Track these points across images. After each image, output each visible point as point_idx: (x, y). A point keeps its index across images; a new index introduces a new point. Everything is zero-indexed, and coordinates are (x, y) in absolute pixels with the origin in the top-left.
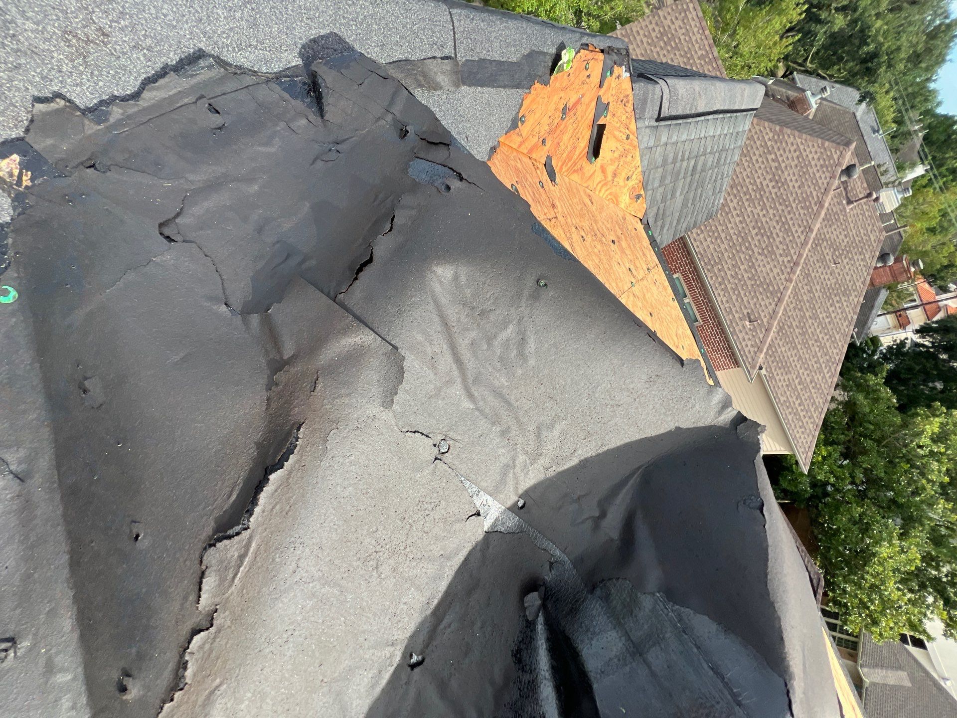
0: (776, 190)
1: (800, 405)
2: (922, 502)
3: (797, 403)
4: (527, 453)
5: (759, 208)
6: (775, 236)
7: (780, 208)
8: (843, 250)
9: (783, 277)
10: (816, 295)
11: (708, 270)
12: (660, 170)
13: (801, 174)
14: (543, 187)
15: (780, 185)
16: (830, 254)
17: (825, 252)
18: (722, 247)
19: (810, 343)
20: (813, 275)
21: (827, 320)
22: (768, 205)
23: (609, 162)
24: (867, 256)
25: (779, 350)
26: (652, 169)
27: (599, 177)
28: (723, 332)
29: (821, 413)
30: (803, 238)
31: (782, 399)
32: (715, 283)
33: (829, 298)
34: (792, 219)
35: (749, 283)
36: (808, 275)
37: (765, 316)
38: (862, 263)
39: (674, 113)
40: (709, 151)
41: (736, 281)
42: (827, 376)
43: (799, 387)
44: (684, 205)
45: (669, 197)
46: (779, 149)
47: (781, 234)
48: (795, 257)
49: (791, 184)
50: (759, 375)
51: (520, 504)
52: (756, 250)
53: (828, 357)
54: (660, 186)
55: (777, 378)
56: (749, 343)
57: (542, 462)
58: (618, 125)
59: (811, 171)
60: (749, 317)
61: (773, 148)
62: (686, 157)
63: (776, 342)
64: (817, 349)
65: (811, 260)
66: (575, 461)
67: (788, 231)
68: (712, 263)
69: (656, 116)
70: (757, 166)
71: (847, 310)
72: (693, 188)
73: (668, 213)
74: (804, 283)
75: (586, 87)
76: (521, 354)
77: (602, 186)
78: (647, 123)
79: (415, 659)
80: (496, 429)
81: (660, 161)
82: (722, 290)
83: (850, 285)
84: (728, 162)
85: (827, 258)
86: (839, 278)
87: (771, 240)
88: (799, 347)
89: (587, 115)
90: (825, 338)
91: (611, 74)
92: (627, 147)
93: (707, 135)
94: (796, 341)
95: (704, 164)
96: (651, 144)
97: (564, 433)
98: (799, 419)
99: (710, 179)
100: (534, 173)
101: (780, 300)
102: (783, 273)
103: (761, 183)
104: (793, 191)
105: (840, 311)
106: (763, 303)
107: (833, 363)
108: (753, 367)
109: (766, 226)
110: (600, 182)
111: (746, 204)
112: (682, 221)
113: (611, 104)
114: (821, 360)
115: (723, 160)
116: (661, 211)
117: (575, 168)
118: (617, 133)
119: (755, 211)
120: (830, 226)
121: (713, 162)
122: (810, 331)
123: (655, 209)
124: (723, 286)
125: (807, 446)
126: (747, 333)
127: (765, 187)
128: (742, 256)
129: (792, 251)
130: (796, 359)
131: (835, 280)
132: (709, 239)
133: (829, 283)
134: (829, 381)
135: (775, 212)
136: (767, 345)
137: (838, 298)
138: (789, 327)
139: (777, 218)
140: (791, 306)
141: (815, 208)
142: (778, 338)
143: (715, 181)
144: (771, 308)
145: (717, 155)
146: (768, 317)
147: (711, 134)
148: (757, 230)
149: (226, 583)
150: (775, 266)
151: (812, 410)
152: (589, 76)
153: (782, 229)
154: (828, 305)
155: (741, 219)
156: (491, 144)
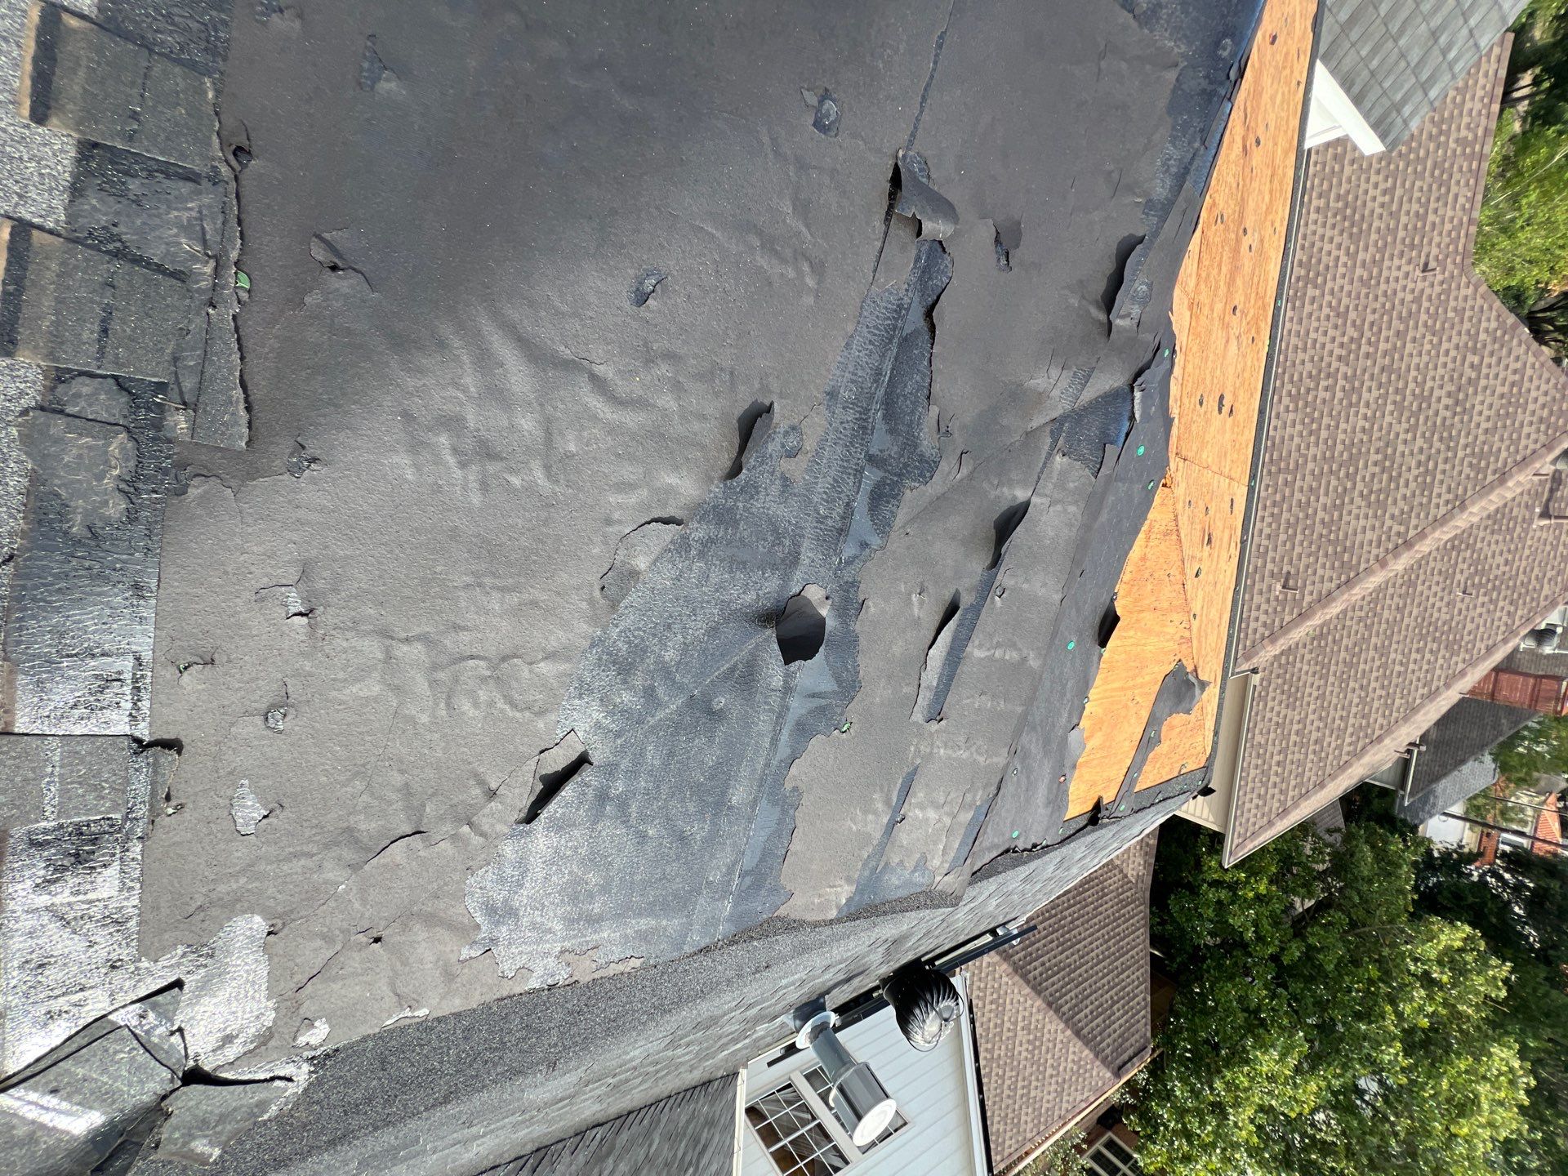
0: (1448, 414)
1: (1278, 764)
3: (1276, 758)
5: (1405, 426)
6: (1402, 481)
7: (1437, 444)
8: (1488, 580)
9: (1375, 551)
10: (1406, 621)
11: (1270, 472)
13: (1502, 412)
15: (1458, 409)
16: (1466, 574)
17: (1460, 566)
18: (1313, 450)
19: (1352, 684)
20: (1419, 588)
21: (1398, 668)
22: (1421, 428)
24: (1519, 613)
25: (1298, 665)
30: (1443, 510)
31: (1258, 738)
32: (1266, 499)
33: (1422, 637)
34: (1444, 472)
35: (1318, 528)
36: (1411, 584)
37: (1312, 592)
38: (1505, 618)
41: (1301, 515)
42: (1346, 749)
43: (1293, 737)
46: (1492, 354)
47: (1413, 485)
48: (1412, 533)
49: (1476, 418)
50: (1247, 678)
52: (1360, 486)
53: (1364, 722)
55: (1270, 704)
56: (1263, 618)
59: (1520, 417)
60: (1287, 580)
61: (1484, 346)
63: (1301, 651)
64: (1356, 701)
65: (1432, 564)
67: (1426, 487)
68: (1283, 465)
70: (1442, 359)
71: (1438, 672)
74: (1399, 591)
82: (1272, 515)
83: (1466, 638)
85: (1458, 576)
87: (1393, 486)
88: (1331, 679)
90: (1378, 692)
94: (1333, 668)
98: (1265, 784)
101: (1349, 584)
102: (1379, 546)
103: (1432, 389)
104: (1473, 432)
105: (1425, 667)
106: (1320, 572)
107: (1366, 736)
109: (1398, 460)
111: (1390, 407)
114: (1352, 721)
119: (1396, 428)
120: (1493, 533)
122: (1362, 666)
124: (1276, 511)
125: (1251, 829)
126: (1268, 601)
127: (1433, 400)
128: (1334, 482)
129: (1414, 522)
130: (1315, 694)
131: (1448, 617)
133: (1436, 615)
135: (1425, 446)
137: (1435, 646)
138: (1334, 641)
139: (1423, 458)
140: (1358, 613)
141: (1490, 478)
142: (1309, 647)
144: (1327, 586)
146: (1314, 597)
150: (1373, 528)
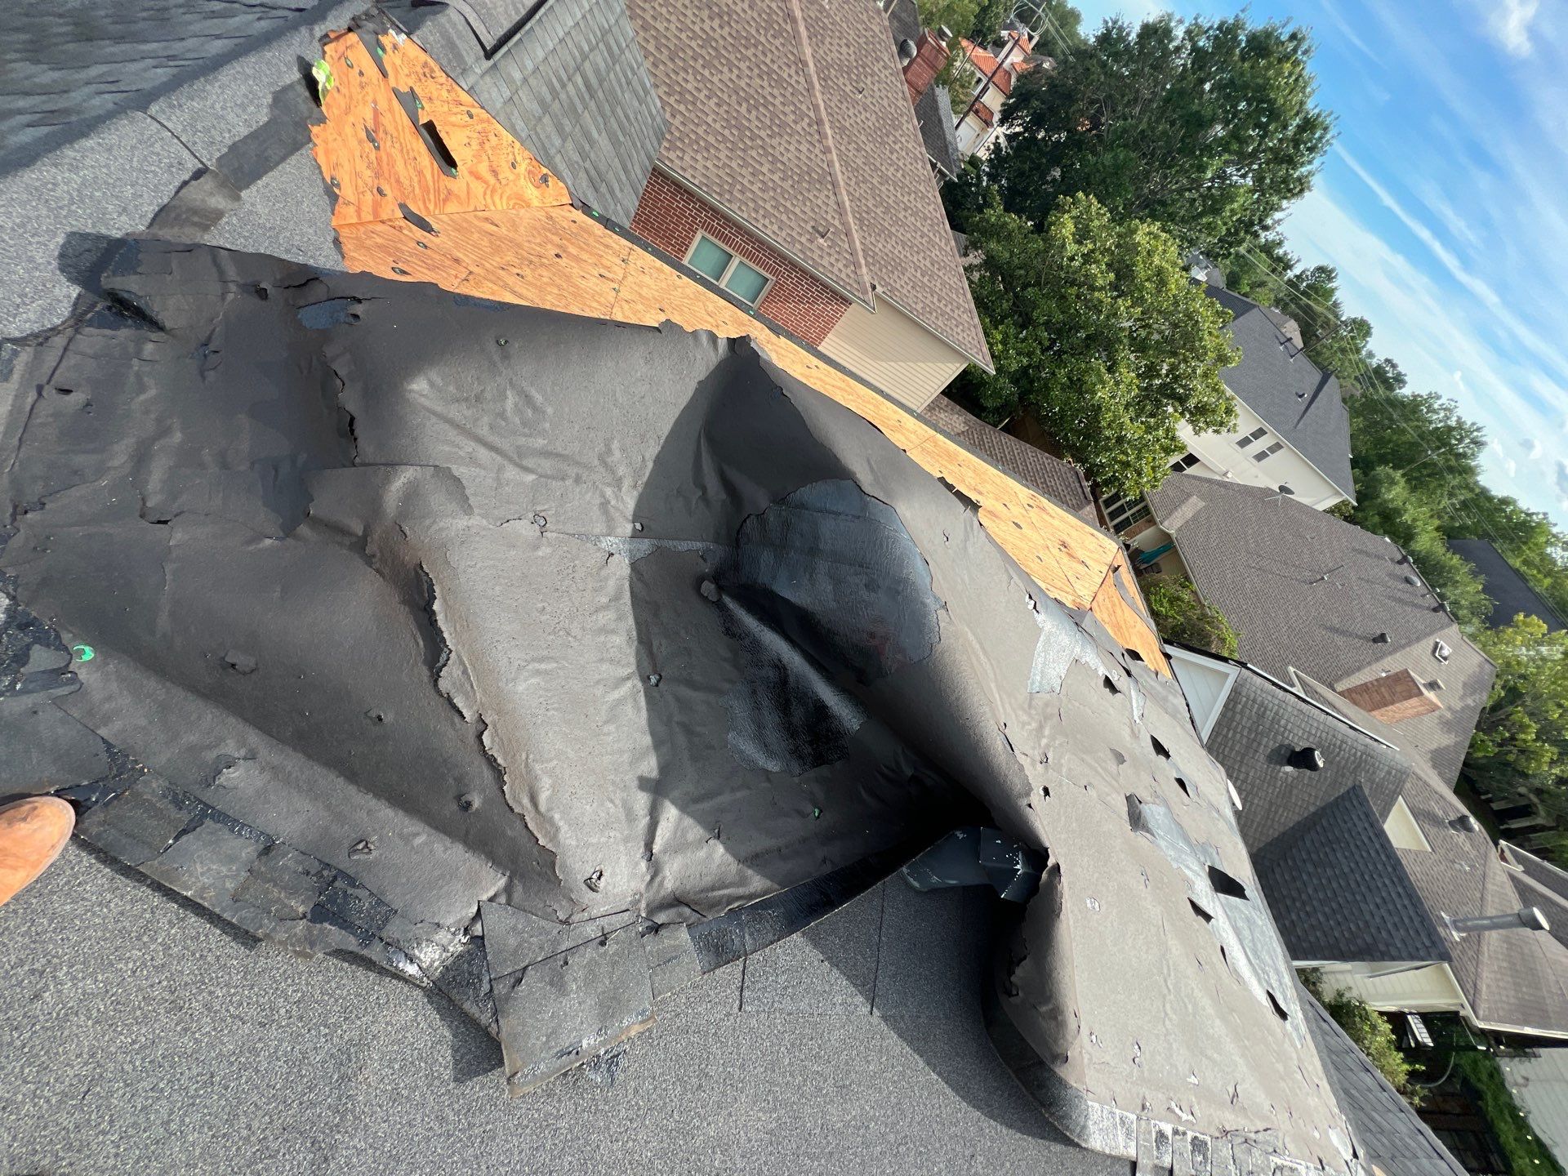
0: (727, 29)
1: (939, 301)
2: (1108, 318)
3: (935, 300)
4: (609, 485)
5: (725, 69)
6: (770, 99)
7: (749, 53)
8: (857, 68)
9: (817, 151)
10: (868, 149)
11: (729, 201)
12: (547, 120)
14: (426, 247)
15: (726, 18)
16: (847, 83)
17: (840, 84)
18: (722, 156)
19: (901, 216)
20: (847, 125)
21: (899, 175)
22: (732, 57)
23: (475, 161)
24: (886, 59)
25: (877, 250)
26: (535, 125)
27: (478, 188)
28: (804, 271)
29: (964, 294)
30: (802, 80)
31: (919, 307)
32: (749, 214)
33: (883, 144)
34: (773, 61)
35: (787, 185)
36: (843, 129)
37: (833, 218)
38: (887, 73)
39: (501, 32)
40: (586, 48)
41: (772, 194)
42: (943, 245)
43: (925, 280)
44: (615, 142)
45: (587, 147)
47: (776, 92)
48: (812, 114)
49: (738, 9)
50: (877, 296)
51: (638, 526)
52: (763, 134)
53: (929, 222)
54: (564, 141)
55: (898, 286)
56: (840, 265)
57: (627, 483)
58: (446, 108)
60: (818, 232)
62: (565, 78)
63: (867, 242)
64: (913, 219)
65: (833, 105)
66: (650, 465)
67: (780, 81)
68: (726, 187)
69: (482, 53)
71: (910, 146)
72: (609, 113)
73: (603, 167)
74: (845, 142)
75: (368, 89)
76: (535, 409)
77: (492, 197)
78: (478, 71)
79: (653, 680)
80: (569, 482)
81: (535, 107)
82: (764, 217)
83: (893, 111)
84: (624, 45)
85: (847, 90)
86: (877, 110)
87: (771, 108)
88: (893, 230)
89: (399, 122)
90: (912, 199)
91: (384, 50)
92: (479, 128)
93: (567, 30)
94: (886, 225)
95: (597, 72)
96: (507, 94)
97: (623, 450)
98: (950, 318)
99: (621, 85)
100: (404, 238)
101: (834, 184)
102: (814, 146)
104: (748, 18)
105: (904, 153)
106: (819, 202)
107: (938, 225)
108: (865, 292)
109: (752, 91)
110: (485, 194)
111: (706, 73)
112: (630, 166)
113: (415, 89)
114: (925, 230)
115: (615, 48)
116: (593, 172)
117: (442, 196)
118: (453, 119)
119: (725, 78)
120: (822, 42)
121: (605, 60)
122: (890, 202)
123: (582, 175)
124: (761, 212)
125: (976, 343)
126: (829, 255)
127: (711, 34)
128: (754, 153)
129: (804, 108)
130: (900, 248)
131: (874, 115)
132: (699, 157)
133: (870, 124)
134: (948, 249)
135: (747, 63)
136: (861, 254)
137: (892, 138)
138: (867, 213)
139: (756, 71)
140: (852, 183)
141: (789, 28)
142: (866, 235)
143: (629, 83)
144: (831, 202)
145: (601, 45)
146: (837, 217)
147: (572, 24)
148: (744, 105)
149: (471, 694)
150: (799, 142)
151: (954, 296)
152: (361, 74)
153: (773, 84)
154: (887, 153)
155: (715, 100)
156: (330, 239)
